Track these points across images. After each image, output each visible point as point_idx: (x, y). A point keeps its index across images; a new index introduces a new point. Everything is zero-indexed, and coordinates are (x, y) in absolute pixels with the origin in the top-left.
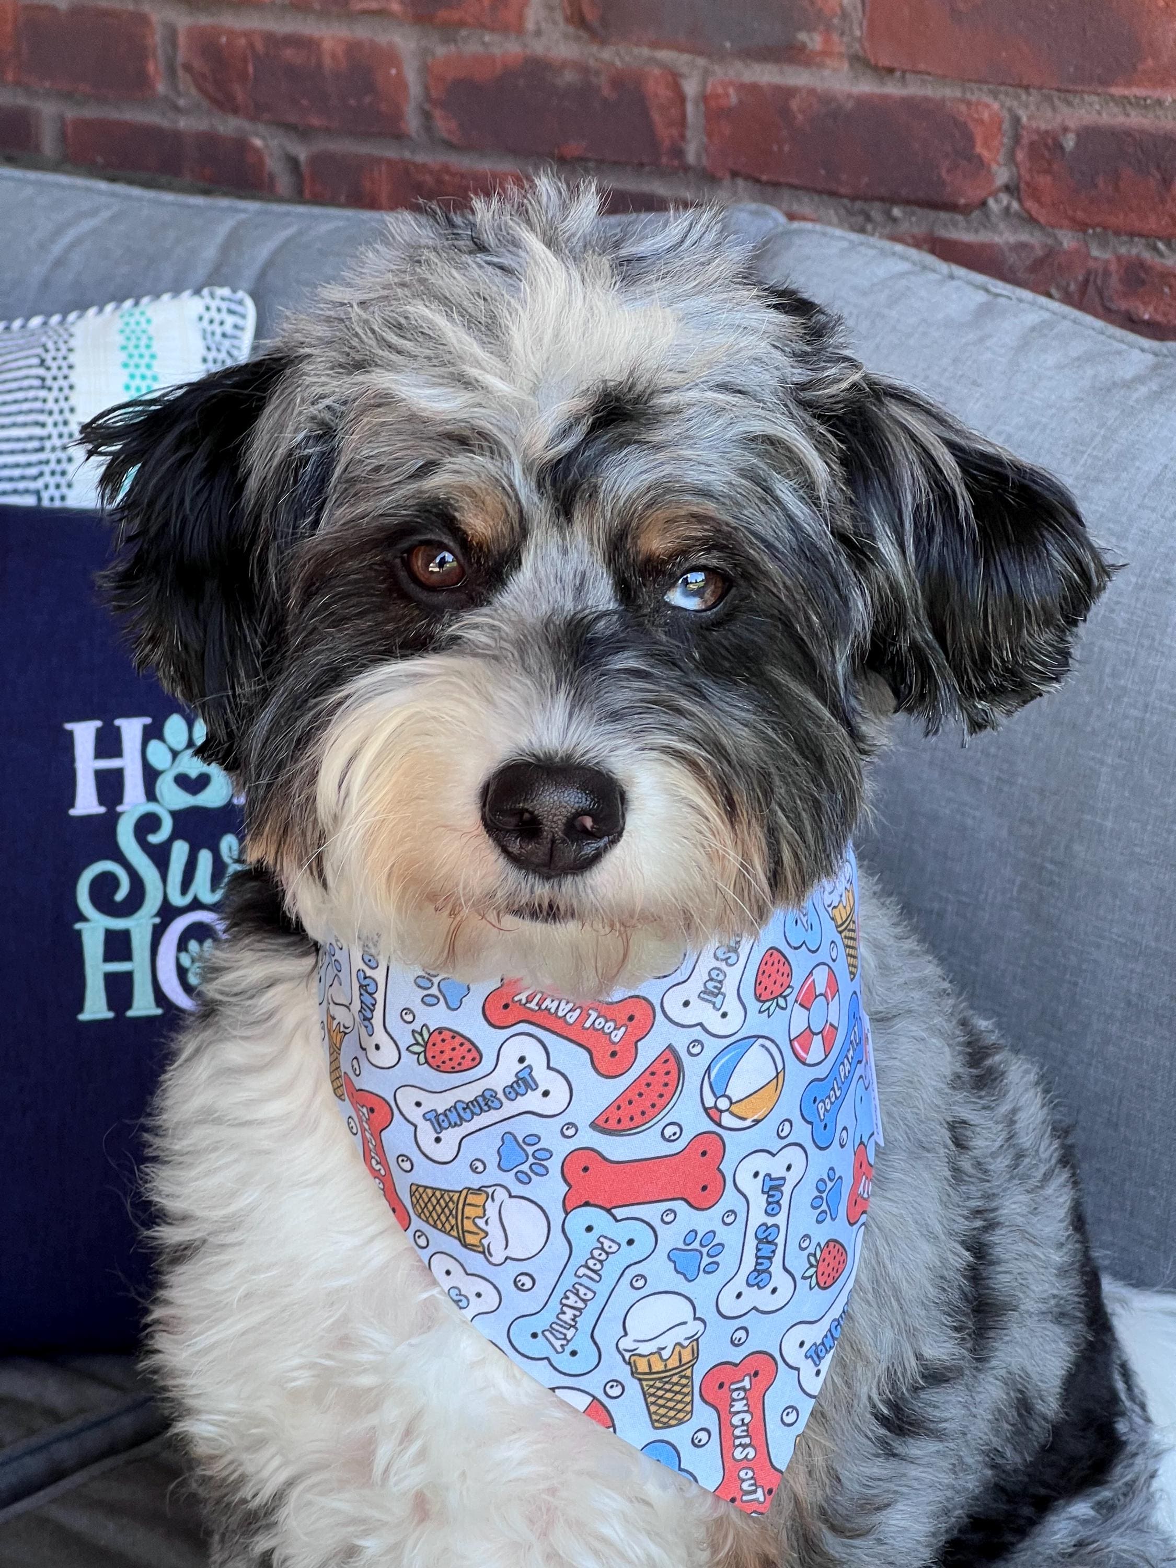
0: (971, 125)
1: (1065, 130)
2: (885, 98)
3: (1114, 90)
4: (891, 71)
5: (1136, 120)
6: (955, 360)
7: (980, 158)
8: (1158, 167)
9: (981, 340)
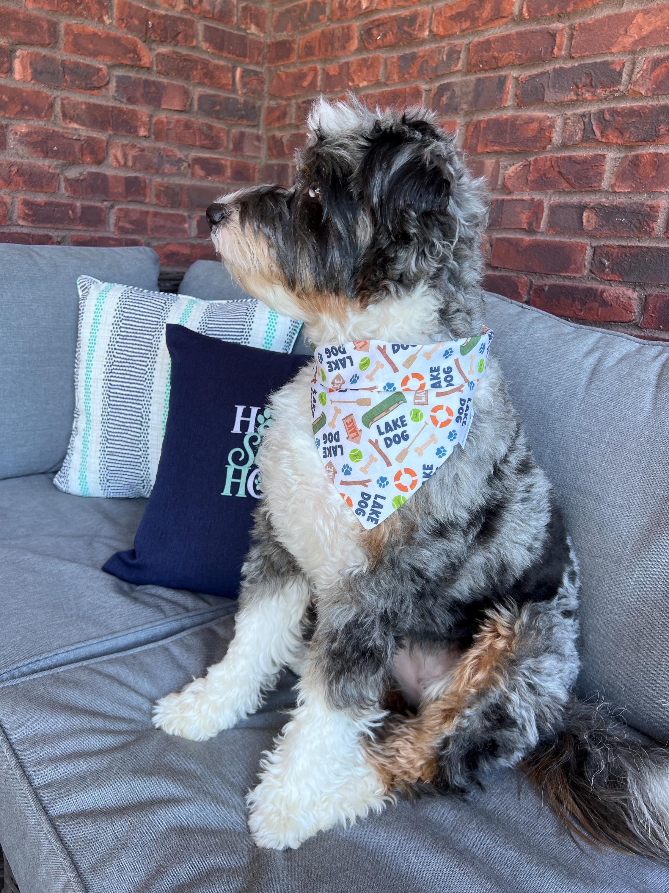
0: (518, 284)
1: (546, 285)
2: (495, 275)
3: (561, 274)
4: (497, 268)
5: (567, 283)
6: (510, 324)
7: (519, 293)
8: (572, 296)
9: (519, 319)
